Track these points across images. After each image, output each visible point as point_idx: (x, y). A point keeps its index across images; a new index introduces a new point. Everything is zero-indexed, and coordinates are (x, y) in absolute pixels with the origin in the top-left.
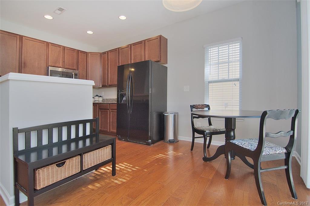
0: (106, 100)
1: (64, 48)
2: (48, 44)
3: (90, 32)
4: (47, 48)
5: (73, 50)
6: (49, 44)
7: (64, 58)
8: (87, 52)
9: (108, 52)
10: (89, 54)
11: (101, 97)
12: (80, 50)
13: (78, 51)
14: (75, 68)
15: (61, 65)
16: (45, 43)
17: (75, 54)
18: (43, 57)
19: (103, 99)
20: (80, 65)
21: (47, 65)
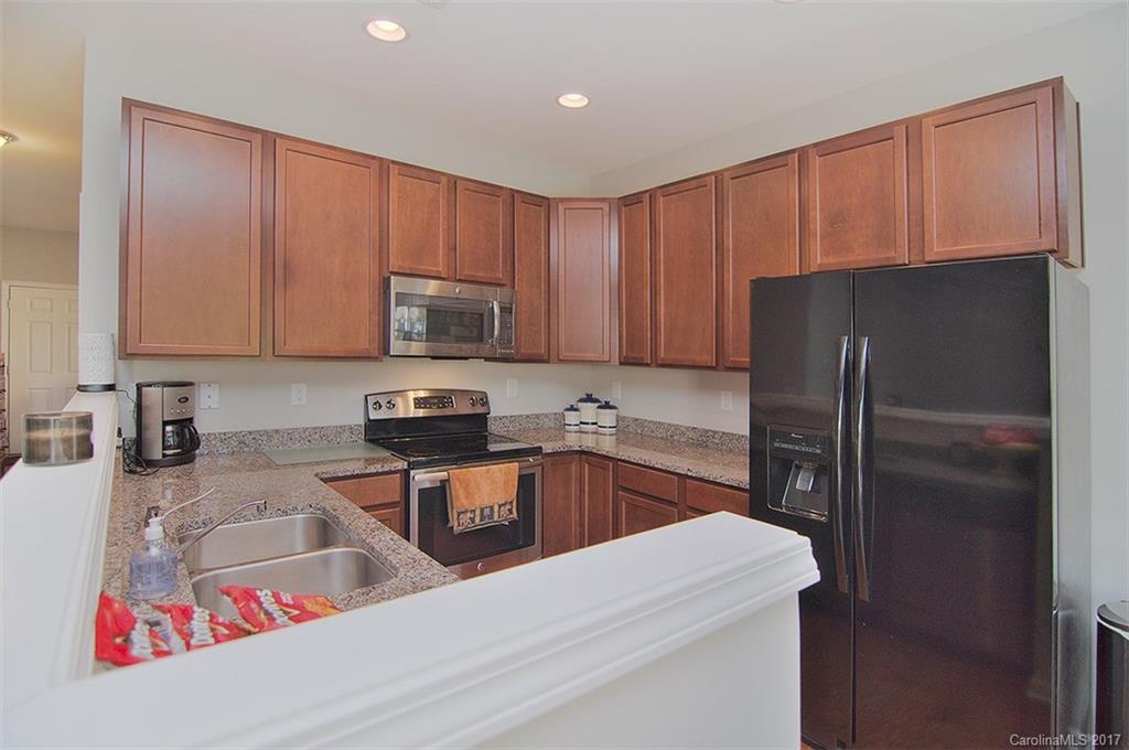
0: (632, 425)
1: (454, 181)
2: (383, 166)
3: (573, 100)
4: (380, 187)
5: (493, 190)
6: (391, 166)
7: (451, 229)
8: (548, 199)
9: (652, 193)
10: (561, 207)
11: (607, 406)
12: (518, 192)
13: (513, 193)
14: (501, 276)
15: (441, 268)
16: (375, 165)
17: (500, 209)
18: (366, 231)
19: (618, 418)
20: (520, 260)
21: (380, 269)
